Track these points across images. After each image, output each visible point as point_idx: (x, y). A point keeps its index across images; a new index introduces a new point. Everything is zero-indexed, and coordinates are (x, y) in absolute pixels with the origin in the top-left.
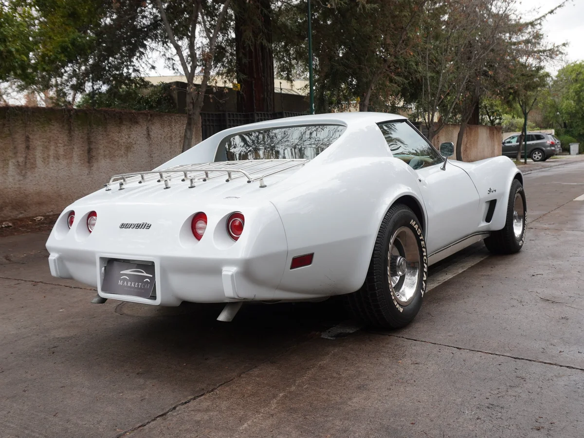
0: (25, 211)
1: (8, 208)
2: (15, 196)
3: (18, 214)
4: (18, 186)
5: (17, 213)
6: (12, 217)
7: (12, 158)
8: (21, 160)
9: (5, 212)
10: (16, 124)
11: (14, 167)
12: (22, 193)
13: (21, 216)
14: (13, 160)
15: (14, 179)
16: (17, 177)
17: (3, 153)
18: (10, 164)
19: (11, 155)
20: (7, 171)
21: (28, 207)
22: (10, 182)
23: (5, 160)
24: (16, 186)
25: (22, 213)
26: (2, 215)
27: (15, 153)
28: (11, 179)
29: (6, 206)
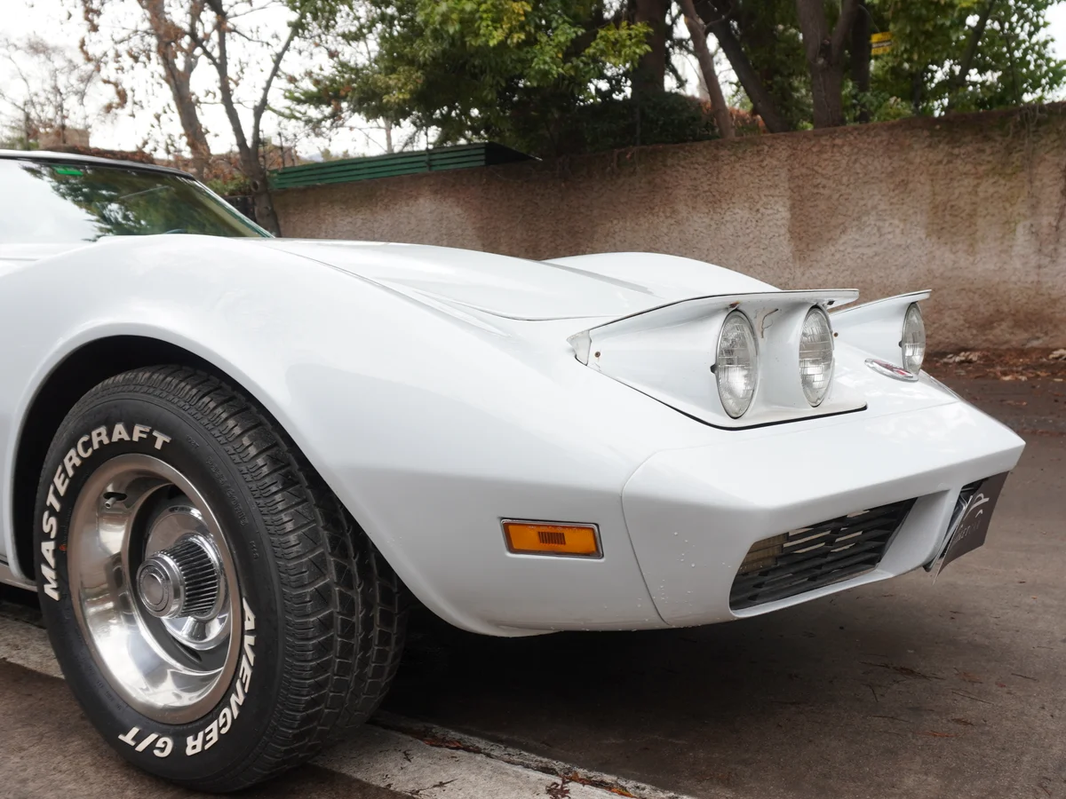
0: (1046, 334)
1: (1004, 325)
2: (1024, 301)
3: (1029, 340)
4: (1033, 277)
5: (1026, 335)
6: (1014, 343)
7: (1025, 217)
8: (1047, 220)
9: (997, 331)
10: (1043, 142)
11: (1027, 238)
12: (1042, 295)
13: (1035, 343)
14: (1028, 223)
15: (1025, 264)
16: (1034, 260)
17: (1005, 209)
18: (1020, 230)
19: (1022, 211)
20: (1011, 247)
21: (1056, 326)
22: (1015, 269)
23: (1007, 222)
24: (1030, 279)
25: (1038, 338)
26: (991, 337)
27: (1034, 207)
28: (1018, 263)
29: (1003, 320)
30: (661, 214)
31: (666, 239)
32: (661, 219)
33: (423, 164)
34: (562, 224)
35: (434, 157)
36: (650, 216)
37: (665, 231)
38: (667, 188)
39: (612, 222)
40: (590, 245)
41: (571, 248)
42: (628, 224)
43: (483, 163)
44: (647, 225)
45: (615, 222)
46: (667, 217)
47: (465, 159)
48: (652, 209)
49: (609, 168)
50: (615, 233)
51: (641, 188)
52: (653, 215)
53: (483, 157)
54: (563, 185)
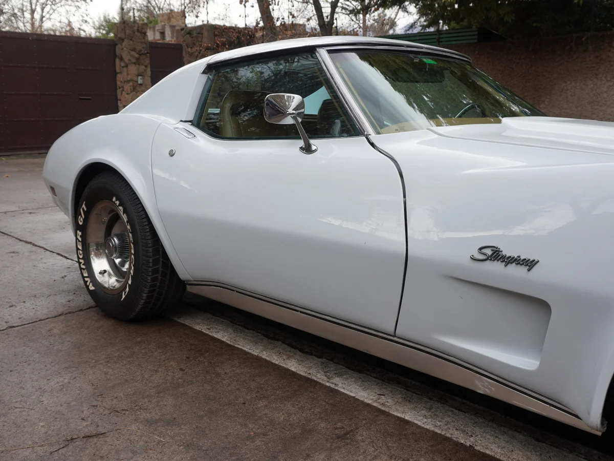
30: (603, 78)
31: (605, 95)
32: (603, 82)
33: (435, 40)
34: (529, 82)
35: (442, 36)
36: (595, 80)
37: (605, 90)
38: (610, 61)
39: (566, 82)
40: (548, 97)
41: (534, 98)
42: (578, 84)
43: (476, 41)
44: (592, 85)
45: (569, 83)
46: (608, 81)
47: (464, 38)
48: (596, 75)
49: (569, 47)
50: (567, 90)
51: (590, 60)
52: (597, 79)
53: (476, 37)
54: (533, 57)
